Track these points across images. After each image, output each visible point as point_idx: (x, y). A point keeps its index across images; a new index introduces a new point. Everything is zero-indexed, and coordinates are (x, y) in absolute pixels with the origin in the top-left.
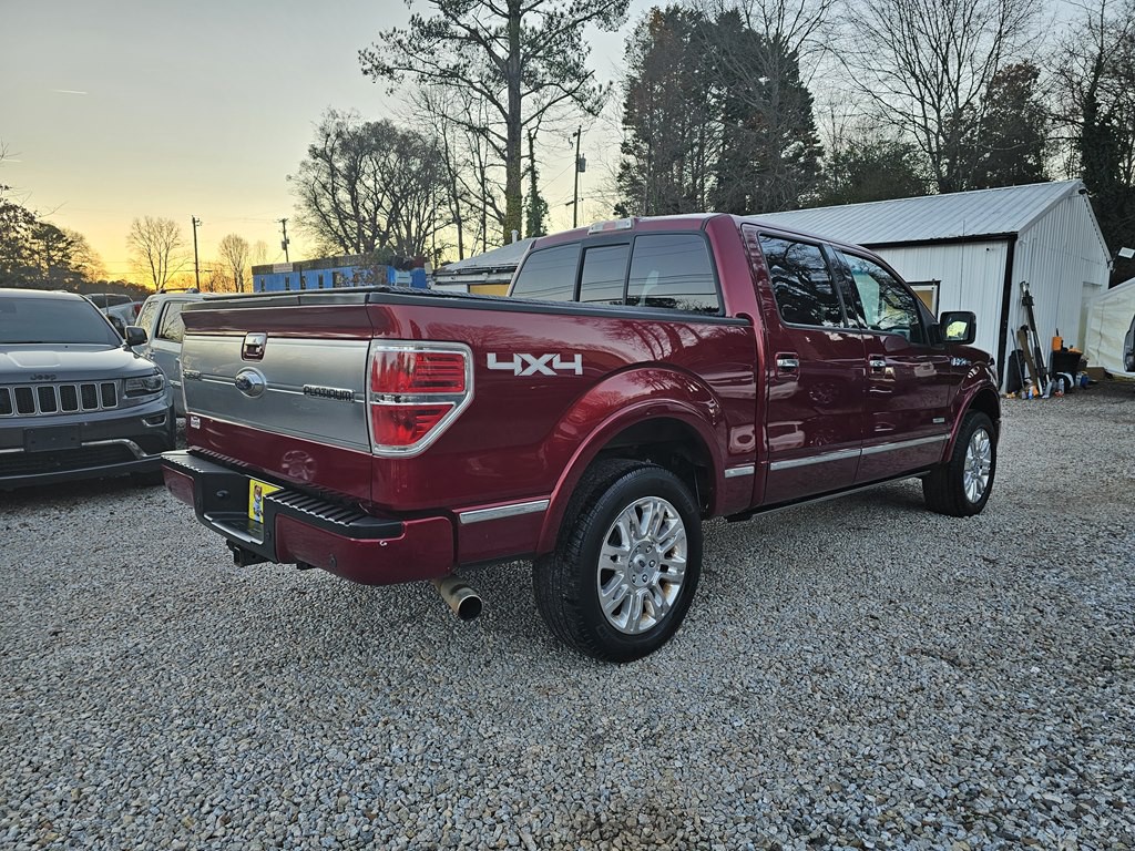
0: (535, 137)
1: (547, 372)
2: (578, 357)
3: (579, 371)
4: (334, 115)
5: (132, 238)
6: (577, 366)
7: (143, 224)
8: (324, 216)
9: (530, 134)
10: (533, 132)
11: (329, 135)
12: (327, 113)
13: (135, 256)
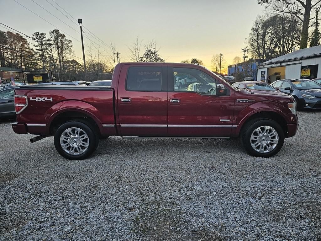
0: (319, 11)
1: (44, 101)
2: (51, 98)
3: (52, 101)
4: (260, 17)
5: (212, 60)
6: (51, 99)
7: (215, 56)
8: (254, 48)
9: (317, 10)
10: (318, 9)
11: (257, 24)
12: (257, 17)
13: (212, 65)
